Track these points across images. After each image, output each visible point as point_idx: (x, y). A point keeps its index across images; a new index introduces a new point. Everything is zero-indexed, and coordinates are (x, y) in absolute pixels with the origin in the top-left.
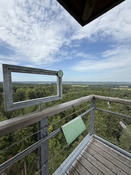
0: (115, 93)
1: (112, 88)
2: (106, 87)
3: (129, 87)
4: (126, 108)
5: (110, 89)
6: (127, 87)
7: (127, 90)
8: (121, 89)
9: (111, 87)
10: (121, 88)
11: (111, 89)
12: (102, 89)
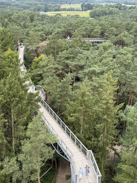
0: (42, 30)
1: (42, 13)
2: (25, 8)
3: (82, 6)
4: (63, 69)
5: (36, 18)
6: (78, 6)
7: (77, 16)
8: (64, 14)
9: (39, 10)
10: (64, 10)
11: (38, 16)
12: (10, 15)
